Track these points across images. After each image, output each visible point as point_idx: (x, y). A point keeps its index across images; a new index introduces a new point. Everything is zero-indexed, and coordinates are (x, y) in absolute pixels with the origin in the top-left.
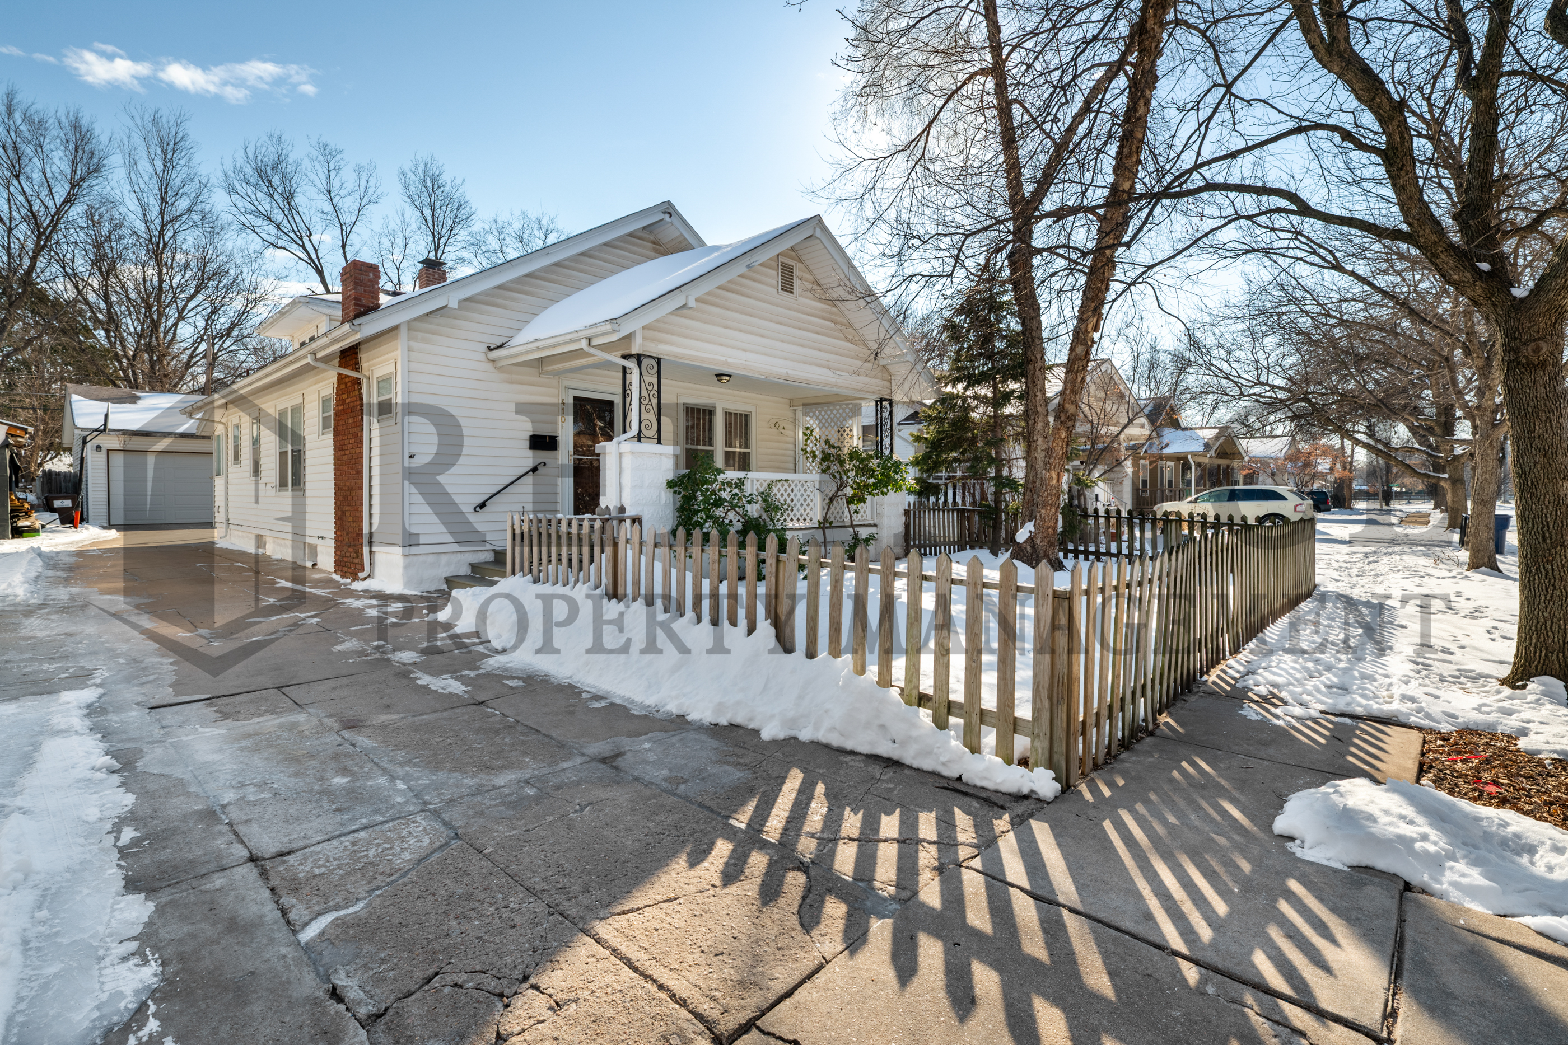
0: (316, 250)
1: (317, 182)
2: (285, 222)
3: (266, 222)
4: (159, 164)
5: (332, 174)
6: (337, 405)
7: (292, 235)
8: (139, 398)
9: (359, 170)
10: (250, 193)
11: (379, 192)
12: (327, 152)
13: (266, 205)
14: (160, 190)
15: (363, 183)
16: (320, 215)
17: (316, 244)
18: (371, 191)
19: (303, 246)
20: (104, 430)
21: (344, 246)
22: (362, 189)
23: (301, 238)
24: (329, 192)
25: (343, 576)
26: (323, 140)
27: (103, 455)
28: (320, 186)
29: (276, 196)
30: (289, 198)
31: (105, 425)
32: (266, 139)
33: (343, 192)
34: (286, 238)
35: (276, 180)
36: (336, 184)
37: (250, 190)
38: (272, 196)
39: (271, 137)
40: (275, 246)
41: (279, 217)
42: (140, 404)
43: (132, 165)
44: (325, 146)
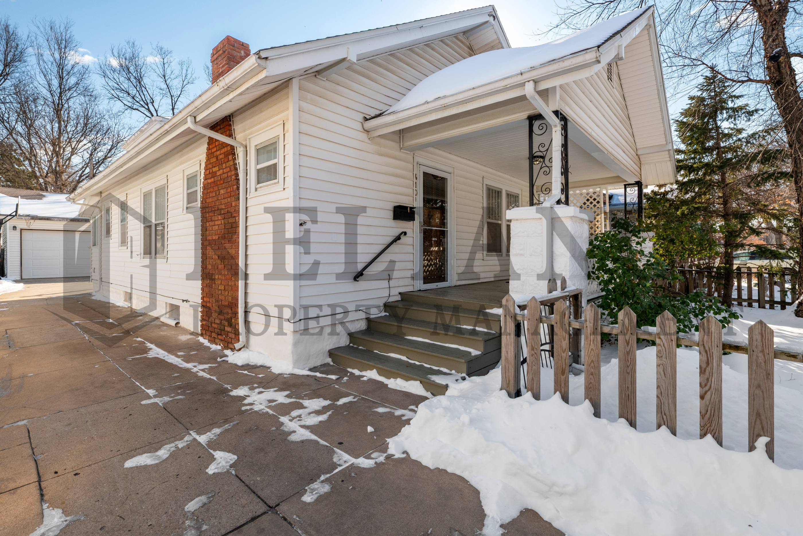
0: (156, 111)
1: (157, 70)
2: (138, 95)
3: (125, 95)
4: (57, 56)
5: (166, 66)
6: (206, 179)
7: (142, 103)
8: (44, 196)
9: (181, 64)
10: (115, 77)
11: (193, 77)
12: (163, 51)
13: (126, 85)
14: (58, 72)
15: (184, 71)
16: (158, 90)
17: (156, 107)
18: (189, 76)
19: (148, 109)
20: (15, 215)
21: (173, 109)
22: (184, 75)
23: (147, 104)
24: (164, 76)
25: (213, 341)
26: (160, 45)
27: (18, 232)
28: (158, 72)
29: (132, 79)
30: (139, 80)
31: (16, 211)
32: (126, 44)
33: (173, 76)
34: (138, 104)
35: (132, 69)
36: (168, 72)
37: (116, 76)
38: (129, 79)
39: (128, 43)
40: (132, 108)
41: (133, 91)
42: (45, 200)
43: (40, 56)
44: (161, 49)
